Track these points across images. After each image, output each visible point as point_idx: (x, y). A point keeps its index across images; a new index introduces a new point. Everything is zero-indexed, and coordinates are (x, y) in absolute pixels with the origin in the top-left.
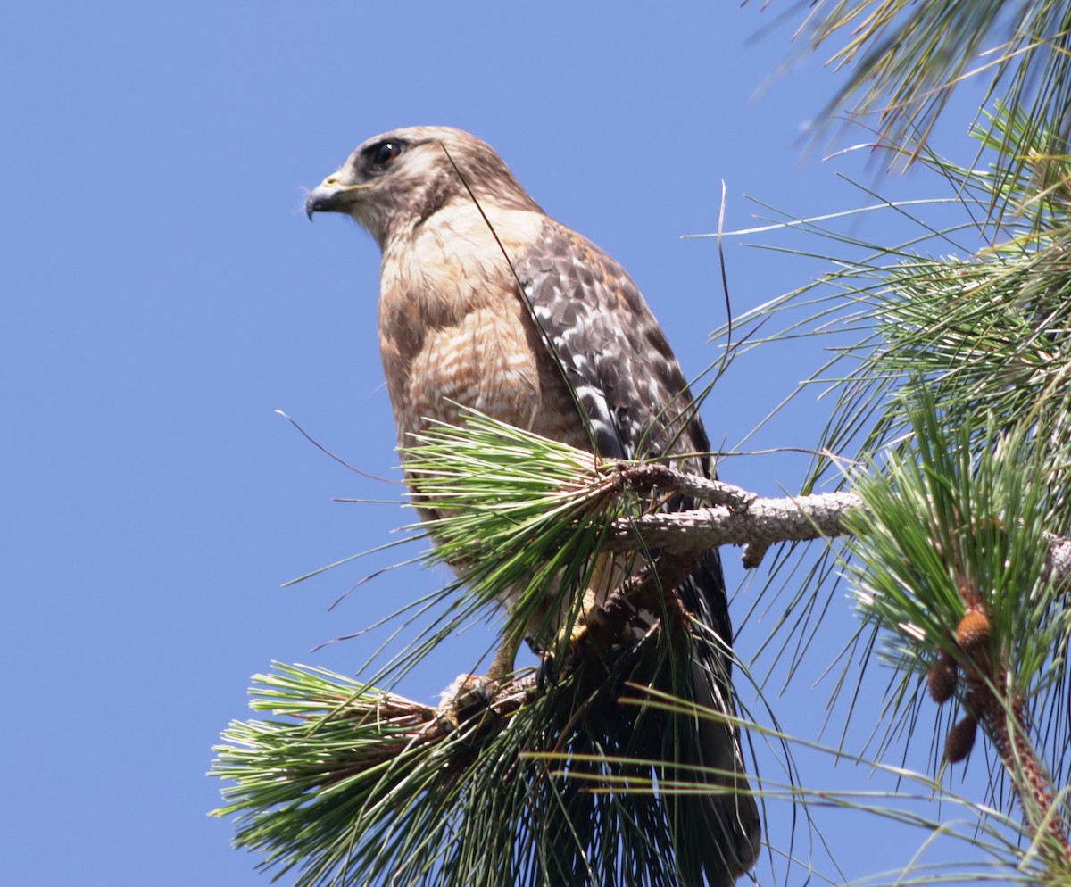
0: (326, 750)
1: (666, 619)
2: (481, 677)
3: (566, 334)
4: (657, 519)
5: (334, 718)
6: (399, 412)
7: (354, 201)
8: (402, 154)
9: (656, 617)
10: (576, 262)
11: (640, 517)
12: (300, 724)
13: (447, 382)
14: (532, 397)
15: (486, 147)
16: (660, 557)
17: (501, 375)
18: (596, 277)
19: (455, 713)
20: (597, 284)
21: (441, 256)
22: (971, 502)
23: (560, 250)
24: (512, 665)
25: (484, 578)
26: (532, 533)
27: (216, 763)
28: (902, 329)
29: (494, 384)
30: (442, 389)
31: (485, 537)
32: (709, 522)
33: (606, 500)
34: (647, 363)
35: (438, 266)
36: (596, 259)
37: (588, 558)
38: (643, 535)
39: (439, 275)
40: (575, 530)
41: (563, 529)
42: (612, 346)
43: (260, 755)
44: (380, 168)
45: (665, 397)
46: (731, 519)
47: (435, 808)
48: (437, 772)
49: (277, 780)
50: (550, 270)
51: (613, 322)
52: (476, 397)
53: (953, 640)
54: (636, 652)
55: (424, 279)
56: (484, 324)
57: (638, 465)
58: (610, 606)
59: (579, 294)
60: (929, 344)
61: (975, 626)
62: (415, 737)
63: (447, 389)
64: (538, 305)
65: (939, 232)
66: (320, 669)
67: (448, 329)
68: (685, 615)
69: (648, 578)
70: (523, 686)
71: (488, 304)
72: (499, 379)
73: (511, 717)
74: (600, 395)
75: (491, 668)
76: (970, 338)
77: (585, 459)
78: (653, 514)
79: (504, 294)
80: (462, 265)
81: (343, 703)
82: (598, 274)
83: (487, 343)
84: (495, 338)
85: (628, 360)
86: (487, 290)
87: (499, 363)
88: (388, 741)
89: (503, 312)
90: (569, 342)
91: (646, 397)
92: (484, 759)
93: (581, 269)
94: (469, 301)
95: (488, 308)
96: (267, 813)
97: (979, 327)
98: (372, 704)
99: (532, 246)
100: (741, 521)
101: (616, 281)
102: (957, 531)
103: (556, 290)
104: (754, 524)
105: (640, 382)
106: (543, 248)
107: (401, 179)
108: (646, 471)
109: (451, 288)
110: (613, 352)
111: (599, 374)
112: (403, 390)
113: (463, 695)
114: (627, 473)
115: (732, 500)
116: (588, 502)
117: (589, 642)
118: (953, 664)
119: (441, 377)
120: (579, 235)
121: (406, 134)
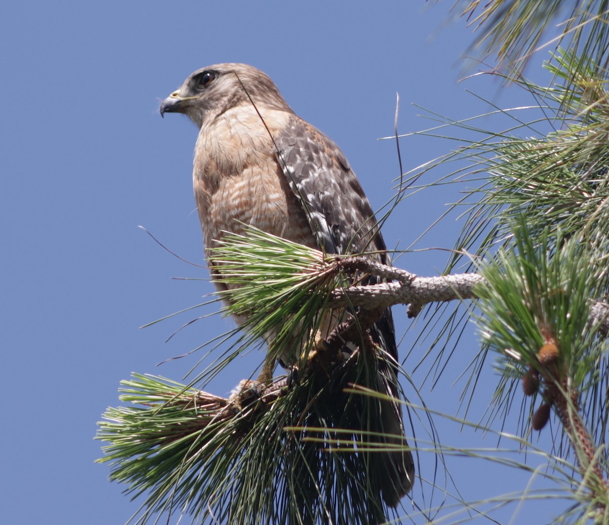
0: (163, 424)
1: (364, 348)
2: (254, 382)
3: (303, 182)
4: (358, 289)
5: (168, 405)
6: (204, 226)
7: (188, 106)
8: (215, 79)
9: (357, 346)
10: (309, 140)
11: (348, 288)
12: (148, 409)
13: (233, 209)
14: (282, 218)
15: (265, 75)
16: (359, 311)
17: (265, 205)
18: (320, 149)
19: (239, 402)
20: (321, 153)
21: (229, 134)
22: (548, 280)
23: (300, 133)
25: (257, 323)
26: (286, 298)
27: (99, 432)
28: (504, 179)
29: (261, 210)
30: (230, 213)
31: (259, 300)
32: (388, 291)
33: (329, 278)
34: (349, 199)
35: (228, 140)
36: (320, 139)
37: (318, 312)
38: (350, 298)
39: (228, 145)
40: (310, 296)
41: (304, 295)
42: (330, 189)
43: (124, 427)
44: (203, 87)
45: (360, 219)
46: (401, 289)
47: (228, 457)
48: (229, 436)
49: (135, 441)
50: (294, 145)
51: (330, 175)
52: (250, 218)
53: (537, 359)
54: (345, 366)
55: (219, 146)
56: (255, 176)
57: (347, 258)
58: (330, 340)
59: (311, 159)
60: (519, 188)
61: (549, 351)
62: (216, 416)
63: (233, 213)
64: (287, 165)
66: (160, 377)
67: (234, 177)
68: (373, 345)
69: (353, 324)
70: (279, 386)
71: (258, 164)
72: (264, 207)
73: (272, 404)
74: (323, 217)
75: (259, 376)
76: (543, 184)
77: (317, 255)
78: (355, 286)
79: (266, 158)
80: (241, 140)
81: (174, 396)
82: (322, 148)
83: (257, 187)
84: (261, 183)
85: (339, 197)
86: (256, 155)
87: (264, 198)
88: (200, 419)
89: (266, 168)
90: (305, 186)
91: (349, 219)
92: (257, 429)
93: (312, 144)
94: (245, 161)
95: (257, 166)
96: (128, 461)
97: (548, 178)
98: (190, 397)
99: (283, 131)
100: (407, 290)
101: (332, 152)
102: (539, 296)
103: (298, 156)
104: (415, 292)
105: (346, 210)
106: (290, 132)
107: (215, 93)
108: (352, 261)
109: (235, 153)
110: (329, 192)
111: (322, 205)
112: (207, 213)
113: (244, 392)
114: (341, 262)
115: (402, 278)
116: (318, 280)
117: (317, 361)
118: (537, 373)
119: (230, 206)
120: (310, 125)
121: (219, 67)
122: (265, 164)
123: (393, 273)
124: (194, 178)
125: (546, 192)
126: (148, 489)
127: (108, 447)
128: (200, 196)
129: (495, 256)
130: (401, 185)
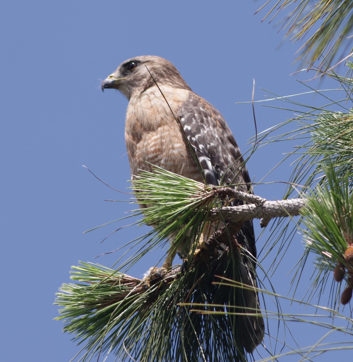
0: (99, 295)
1: (231, 247)
2: (159, 268)
3: (197, 136)
4: (228, 209)
5: (103, 283)
7: (120, 84)
8: (138, 66)
9: (227, 246)
10: (201, 109)
11: (221, 208)
12: (89, 285)
13: (150, 153)
14: (182, 160)
16: (229, 223)
17: (171, 151)
18: (209, 115)
19: (149, 282)
20: (209, 118)
21: (150, 105)
22: (349, 205)
23: (195, 104)
24: (171, 264)
25: (161, 231)
26: (180, 214)
27: (57, 300)
29: (168, 155)
30: (149, 156)
31: (162, 215)
32: (248, 210)
33: (208, 201)
34: (227, 149)
35: (149, 109)
36: (209, 108)
37: (201, 223)
38: (222, 214)
39: (149, 112)
40: (196, 213)
41: (192, 212)
42: (214, 142)
43: (74, 297)
44: (130, 72)
45: (234, 162)
46: (256, 208)
47: (141, 318)
48: (142, 304)
49: (80, 306)
50: (191, 112)
51: (215, 132)
52: (161, 160)
53: (343, 258)
54: (219, 259)
55: (143, 113)
56: (165, 132)
57: (221, 188)
58: (209, 242)
59: (202, 121)
60: (331, 145)
61: (351, 252)
62: (132, 291)
63: (151, 156)
64: (186, 125)
65: (336, 102)
66: (97, 264)
67: (151, 133)
68: (238, 245)
69: (224, 231)
70: (176, 272)
71: (167, 124)
72: (170, 153)
73: (170, 284)
74: (209, 160)
75: (163, 265)
76: (347, 142)
77: (201, 185)
78: (226, 207)
79: (173, 121)
80: (158, 108)
81: (107, 277)
82: (210, 114)
83: (166, 139)
84: (169, 137)
85: (220, 147)
86: (167, 119)
87: (171, 146)
88: (123, 292)
89: (173, 127)
90: (198, 139)
91: (226, 161)
92: (160, 300)
93: (203, 112)
94: (160, 122)
95: (167, 126)
96: (76, 319)
98: (117, 278)
99: (185, 103)
100: (260, 209)
101: (217, 117)
102: (344, 216)
103: (193, 119)
104: (265, 210)
105: (224, 156)
106: (189, 103)
107: (138, 76)
108: (224, 190)
109: (153, 117)
110: (214, 144)
111: (209, 152)
112: (134, 156)
113: (152, 275)
114: (217, 191)
115: (257, 201)
116: (201, 202)
117: (201, 255)
118: (343, 267)
119: (148, 151)
120: (202, 98)
121: (140, 58)
122: (172, 125)
123: (251, 198)
124: (126, 133)
125: (349, 147)
126: (88, 338)
127: (63, 310)
128: (130, 145)
129: (314, 190)
130: (256, 140)
